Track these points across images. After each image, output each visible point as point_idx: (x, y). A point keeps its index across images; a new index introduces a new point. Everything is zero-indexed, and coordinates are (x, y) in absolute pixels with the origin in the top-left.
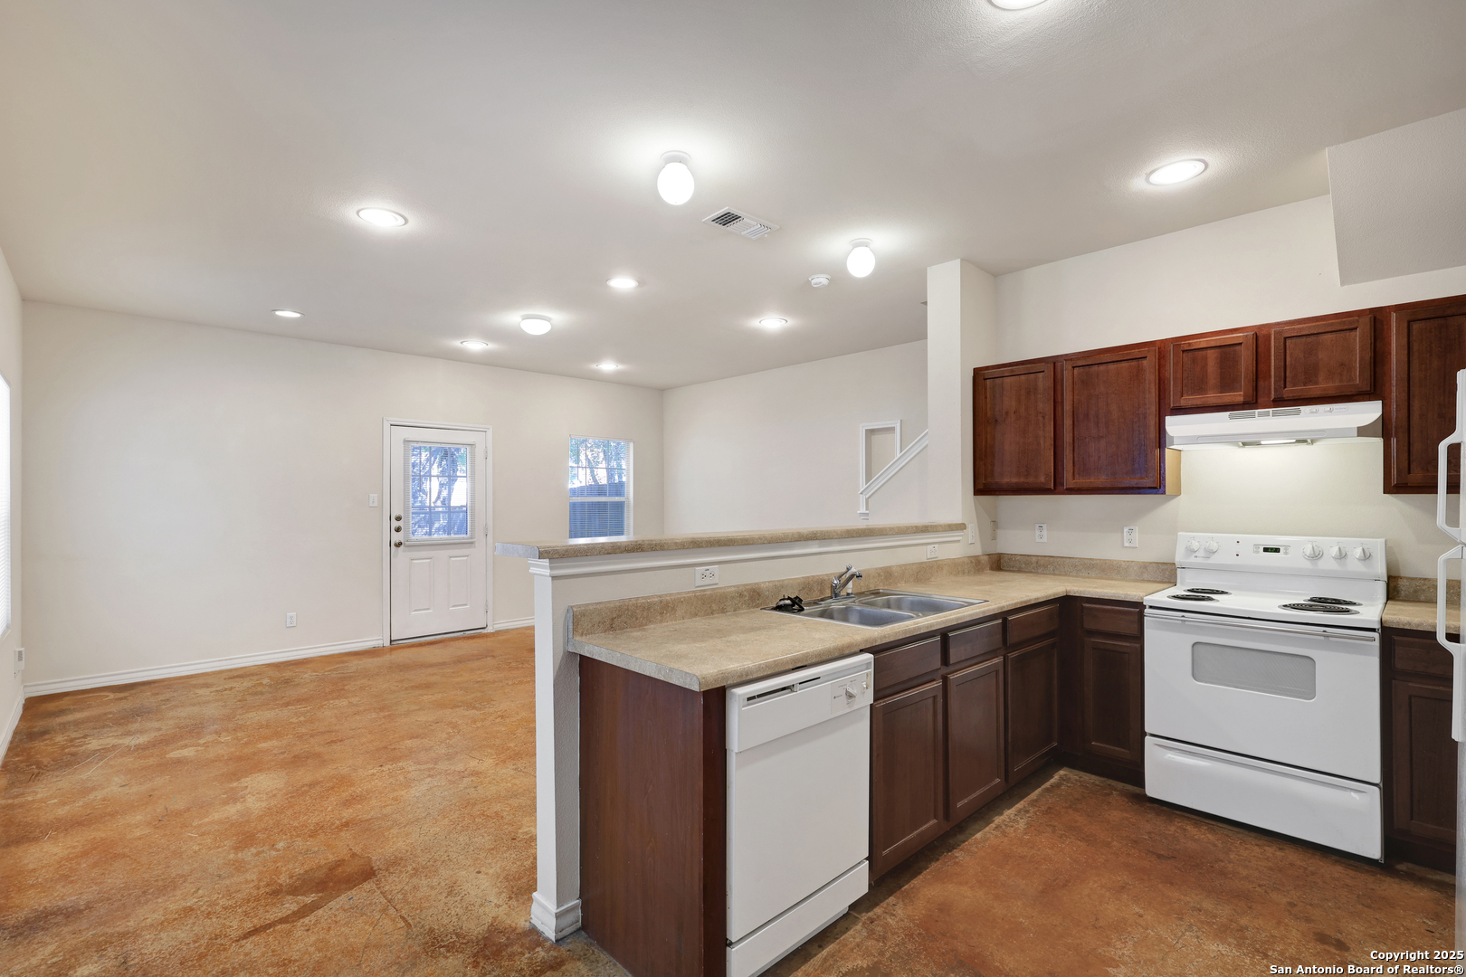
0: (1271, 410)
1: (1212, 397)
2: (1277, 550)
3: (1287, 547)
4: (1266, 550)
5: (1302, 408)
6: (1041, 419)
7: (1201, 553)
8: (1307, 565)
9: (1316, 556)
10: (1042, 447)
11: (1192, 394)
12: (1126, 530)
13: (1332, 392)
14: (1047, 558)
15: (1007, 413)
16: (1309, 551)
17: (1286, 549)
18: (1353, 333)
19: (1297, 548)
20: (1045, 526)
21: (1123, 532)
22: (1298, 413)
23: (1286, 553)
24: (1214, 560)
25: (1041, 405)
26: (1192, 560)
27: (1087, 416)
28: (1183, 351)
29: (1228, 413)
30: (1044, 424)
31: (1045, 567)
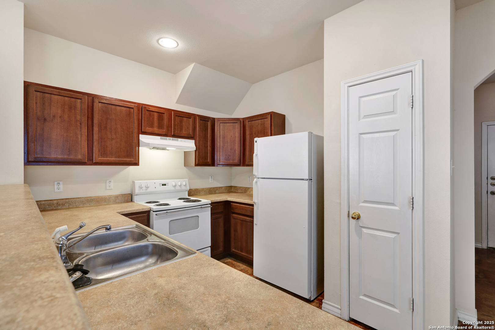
0: (171, 138)
1: (156, 130)
2: (165, 185)
3: (168, 183)
4: (163, 185)
5: (179, 139)
6: (78, 124)
7: (144, 188)
8: (173, 188)
9: (175, 186)
10: (80, 139)
11: (149, 128)
12: (108, 181)
13: (186, 136)
14: (64, 200)
15: (54, 116)
16: (174, 185)
17: (168, 184)
18: (190, 119)
19: (171, 183)
20: (61, 183)
21: (106, 183)
22: (178, 140)
23: (168, 186)
24: (149, 190)
25: (78, 117)
26: (141, 191)
27: (106, 127)
28: (147, 110)
29: (160, 137)
30: (81, 128)
31: (63, 205)
